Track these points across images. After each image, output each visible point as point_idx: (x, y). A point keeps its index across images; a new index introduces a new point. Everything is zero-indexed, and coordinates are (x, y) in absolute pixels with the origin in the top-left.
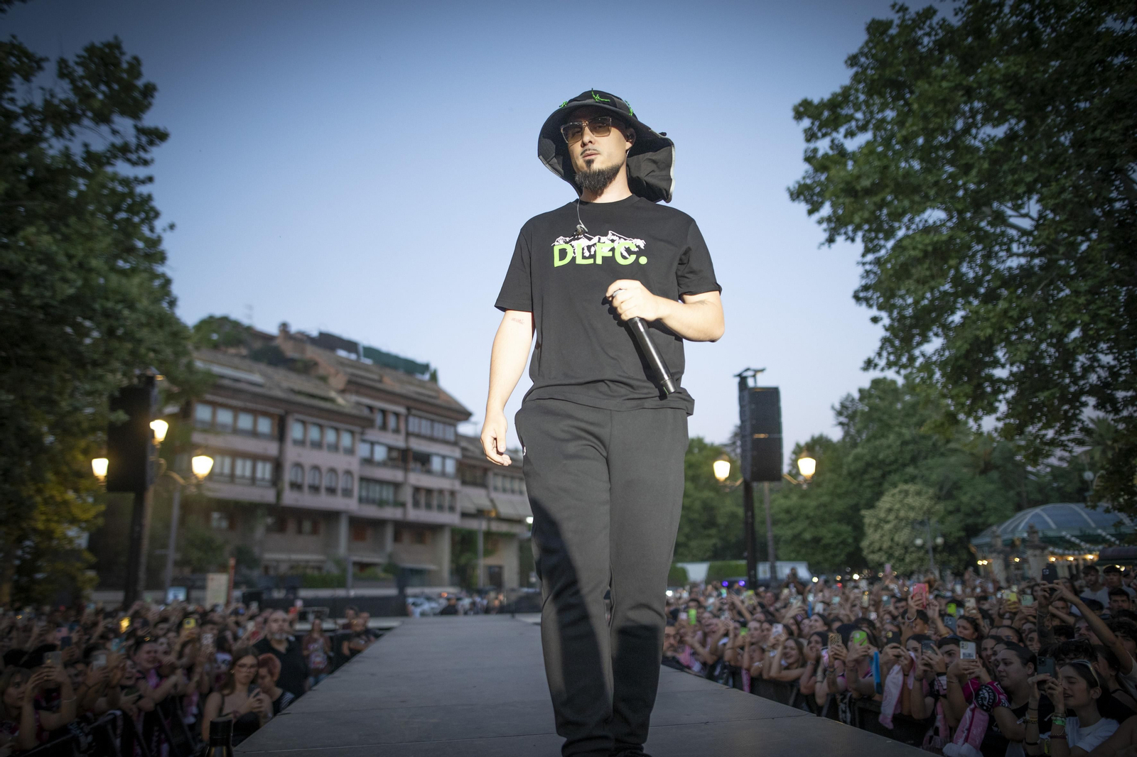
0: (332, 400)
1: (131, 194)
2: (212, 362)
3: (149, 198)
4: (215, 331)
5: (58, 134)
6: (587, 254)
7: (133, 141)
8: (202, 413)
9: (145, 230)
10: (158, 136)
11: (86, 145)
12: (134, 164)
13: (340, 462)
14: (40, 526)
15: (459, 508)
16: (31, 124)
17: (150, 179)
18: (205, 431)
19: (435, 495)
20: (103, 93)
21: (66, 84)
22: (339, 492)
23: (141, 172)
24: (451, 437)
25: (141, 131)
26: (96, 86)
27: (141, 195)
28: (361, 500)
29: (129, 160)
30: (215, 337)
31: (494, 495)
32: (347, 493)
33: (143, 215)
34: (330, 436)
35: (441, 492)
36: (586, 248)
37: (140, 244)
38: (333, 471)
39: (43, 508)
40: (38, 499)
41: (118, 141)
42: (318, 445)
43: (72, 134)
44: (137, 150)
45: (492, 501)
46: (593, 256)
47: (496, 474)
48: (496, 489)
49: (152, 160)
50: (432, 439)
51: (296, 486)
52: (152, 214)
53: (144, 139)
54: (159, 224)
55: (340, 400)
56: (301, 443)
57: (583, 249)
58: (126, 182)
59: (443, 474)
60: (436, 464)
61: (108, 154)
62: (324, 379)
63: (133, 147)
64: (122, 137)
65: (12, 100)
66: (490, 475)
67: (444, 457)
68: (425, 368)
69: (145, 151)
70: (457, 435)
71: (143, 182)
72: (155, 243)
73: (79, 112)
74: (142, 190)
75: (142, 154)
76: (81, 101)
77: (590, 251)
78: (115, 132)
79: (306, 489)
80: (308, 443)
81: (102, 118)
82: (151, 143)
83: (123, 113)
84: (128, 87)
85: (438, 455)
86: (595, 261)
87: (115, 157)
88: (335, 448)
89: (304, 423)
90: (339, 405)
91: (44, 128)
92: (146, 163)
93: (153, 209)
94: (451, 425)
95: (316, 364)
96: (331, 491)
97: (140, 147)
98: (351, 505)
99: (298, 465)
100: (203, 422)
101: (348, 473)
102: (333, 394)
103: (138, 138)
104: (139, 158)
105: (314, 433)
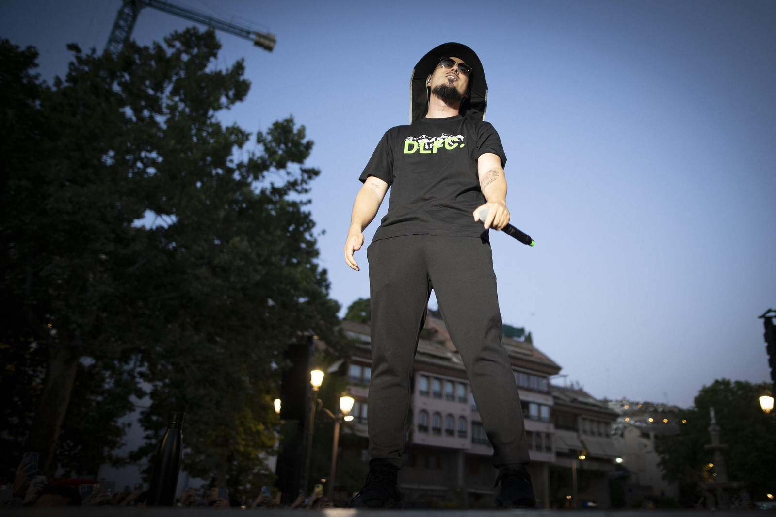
0: (448, 359)
1: (298, 211)
2: (361, 333)
3: (309, 214)
4: (363, 310)
5: (256, 178)
6: (427, 147)
7: (299, 178)
8: (354, 371)
9: (307, 236)
10: (313, 173)
11: (272, 184)
12: (299, 192)
13: (456, 408)
14: (242, 449)
15: (554, 449)
16: (241, 174)
17: (310, 201)
18: (356, 385)
19: (534, 437)
20: (282, 149)
21: (261, 147)
22: (456, 433)
23: (304, 197)
24: (545, 389)
25: (304, 171)
26: (279, 145)
27: (304, 213)
28: (474, 441)
29: (297, 191)
30: (364, 314)
31: (584, 437)
32: (462, 434)
33: (305, 226)
34: (448, 388)
35: (538, 434)
36: (426, 144)
37: (303, 245)
38: (450, 416)
39: (243, 436)
40: (241, 429)
41: (292, 179)
42: (438, 395)
43: (264, 177)
44: (301, 183)
45: (582, 442)
46: (431, 149)
47: (584, 419)
48: (585, 432)
49: (310, 189)
50: (529, 390)
51: (423, 428)
52: (311, 225)
53: (306, 176)
54: (316, 231)
55: (455, 360)
56: (425, 394)
57: (425, 144)
58: (294, 204)
59: (539, 419)
60: (533, 410)
61: (285, 189)
62: (442, 343)
63: (299, 182)
64: (293, 176)
65: (232, 161)
66: (580, 420)
67: (540, 405)
68: (521, 331)
69: (306, 183)
70: (549, 386)
71: (305, 204)
72: (312, 244)
73: (268, 163)
74: (304, 209)
75: (305, 186)
76: (269, 156)
77: (429, 146)
78: (288, 173)
79: (431, 431)
80: (431, 395)
81: (281, 165)
82: (310, 178)
83: (293, 161)
84: (297, 144)
85: (534, 403)
86: (432, 151)
87: (289, 189)
88: (451, 397)
89: (427, 377)
90: (454, 363)
91: (248, 176)
92: (306, 191)
93: (311, 221)
94: (545, 377)
95: (436, 331)
96: (450, 432)
97: (303, 181)
98: (465, 444)
99: (424, 411)
100: (355, 378)
101: (463, 417)
102: (449, 355)
103: (302, 175)
104: (303, 188)
105: (436, 386)
